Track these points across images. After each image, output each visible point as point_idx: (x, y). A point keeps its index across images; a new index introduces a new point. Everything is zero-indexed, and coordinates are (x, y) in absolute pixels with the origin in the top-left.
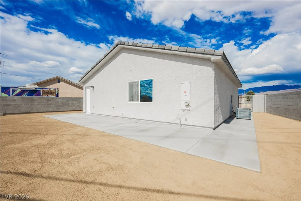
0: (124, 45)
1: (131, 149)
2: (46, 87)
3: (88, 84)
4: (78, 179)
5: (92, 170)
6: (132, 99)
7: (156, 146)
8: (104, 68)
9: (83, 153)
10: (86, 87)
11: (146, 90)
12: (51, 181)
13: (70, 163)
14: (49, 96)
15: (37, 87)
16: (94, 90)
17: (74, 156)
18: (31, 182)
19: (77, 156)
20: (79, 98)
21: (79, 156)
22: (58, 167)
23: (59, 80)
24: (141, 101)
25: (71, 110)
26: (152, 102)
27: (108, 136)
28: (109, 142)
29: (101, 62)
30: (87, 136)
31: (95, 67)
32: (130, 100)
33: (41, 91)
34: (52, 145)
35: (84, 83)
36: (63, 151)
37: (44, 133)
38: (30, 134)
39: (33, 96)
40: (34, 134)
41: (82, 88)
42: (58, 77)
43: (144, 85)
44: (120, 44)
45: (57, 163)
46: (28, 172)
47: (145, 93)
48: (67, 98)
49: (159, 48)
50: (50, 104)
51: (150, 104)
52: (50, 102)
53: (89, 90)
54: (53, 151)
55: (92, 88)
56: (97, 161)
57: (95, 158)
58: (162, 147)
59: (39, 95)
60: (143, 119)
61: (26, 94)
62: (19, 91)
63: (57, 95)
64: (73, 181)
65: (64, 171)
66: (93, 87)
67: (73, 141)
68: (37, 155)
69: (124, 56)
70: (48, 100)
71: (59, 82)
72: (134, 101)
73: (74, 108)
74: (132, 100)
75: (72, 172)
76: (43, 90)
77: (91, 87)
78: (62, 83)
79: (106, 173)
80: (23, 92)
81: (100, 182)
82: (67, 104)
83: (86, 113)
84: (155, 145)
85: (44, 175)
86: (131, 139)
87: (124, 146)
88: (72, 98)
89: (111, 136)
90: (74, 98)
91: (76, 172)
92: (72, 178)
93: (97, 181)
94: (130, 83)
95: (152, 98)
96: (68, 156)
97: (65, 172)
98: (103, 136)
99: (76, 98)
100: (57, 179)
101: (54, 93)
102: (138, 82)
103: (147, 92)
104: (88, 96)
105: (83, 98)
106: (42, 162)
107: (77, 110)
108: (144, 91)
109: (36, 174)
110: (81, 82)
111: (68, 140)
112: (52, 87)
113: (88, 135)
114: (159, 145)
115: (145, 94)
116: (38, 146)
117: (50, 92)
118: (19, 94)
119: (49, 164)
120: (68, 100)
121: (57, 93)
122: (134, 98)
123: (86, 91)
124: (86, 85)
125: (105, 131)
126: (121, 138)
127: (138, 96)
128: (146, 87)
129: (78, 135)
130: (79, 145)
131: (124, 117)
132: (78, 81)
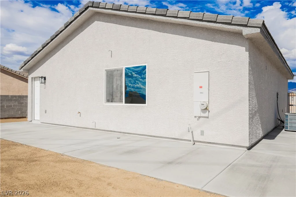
0: (98, 8)
1: (109, 184)
3: (37, 73)
6: (111, 98)
8: (63, 47)
10: (32, 78)
16: (47, 83)
20: (20, 97)
24: (126, 102)
26: (145, 104)
27: (69, 161)
28: (72, 172)
29: (58, 37)
30: (33, 161)
31: (48, 43)
32: (108, 101)
35: (30, 70)
41: (26, 80)
43: (132, 75)
44: (91, 7)
47: (133, 87)
49: (156, 13)
51: (142, 107)
53: (37, 83)
55: (43, 80)
66: (45, 78)
67: (9, 171)
69: (97, 26)
72: (115, 102)
73: (12, 113)
74: (111, 100)
77: (42, 77)
83: (33, 122)
84: (151, 177)
86: (110, 167)
87: (98, 179)
89: (74, 161)
94: (107, 71)
95: (145, 96)
98: (62, 161)
99: (15, 96)
102: (122, 70)
105: (27, 97)
110: (23, 70)
113: (36, 161)
114: (156, 177)
115: (133, 89)
122: (114, 97)
123: (32, 84)
124: (34, 75)
125: (66, 154)
126: (93, 165)
127: (121, 94)
128: (134, 78)
129: (19, 160)
130: (20, 178)
131: (97, 129)
132: (19, 67)
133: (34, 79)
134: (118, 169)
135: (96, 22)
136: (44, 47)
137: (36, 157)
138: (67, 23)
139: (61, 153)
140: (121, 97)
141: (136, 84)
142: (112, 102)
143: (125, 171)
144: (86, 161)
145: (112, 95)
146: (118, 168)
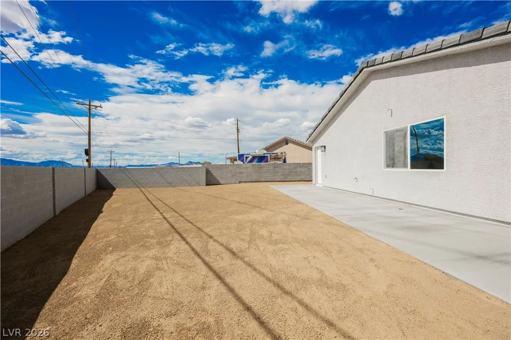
0: (374, 65)
1: (371, 260)
2: (274, 152)
3: (319, 143)
4: (276, 281)
5: (297, 274)
6: (391, 163)
7: (440, 270)
8: (340, 116)
9: (294, 244)
10: (315, 148)
11: (436, 143)
12: (249, 269)
13: (274, 254)
14: (276, 162)
15: (265, 152)
16: (326, 151)
17: (282, 245)
18: (233, 263)
19: (285, 246)
20: (308, 164)
21: (287, 247)
22: (262, 253)
23: (286, 141)
24: (412, 167)
25: (299, 180)
26: (443, 168)
27: (337, 225)
28: (336, 237)
29: (334, 107)
30: (306, 219)
31: (326, 115)
32: (388, 166)
33: (269, 156)
34: (265, 224)
35: (313, 141)
36: (273, 235)
37: (264, 207)
38: (251, 205)
39: (261, 162)
40: (255, 206)
41: (310, 149)
42: (285, 138)
43: (429, 133)
44: (366, 67)
45: (261, 249)
46: (235, 250)
47: (431, 149)
48: (294, 164)
49: (461, 42)
50: (277, 172)
51: (438, 172)
52: (277, 169)
53: (319, 152)
54: (264, 232)
55: (323, 148)
56: (309, 262)
57: (307, 257)
58: (457, 279)
59: (267, 161)
60: (419, 204)
61: (256, 160)
62: (250, 157)
63: (285, 161)
64: (269, 280)
65: (265, 262)
66: (325, 147)
67: (288, 223)
68: (249, 232)
69: (375, 85)
70: (275, 166)
71: (287, 144)
72: (397, 167)
73: (303, 177)
74: (391, 165)
75: (273, 266)
76: (271, 156)
77: (322, 146)
78: (290, 144)
79: (314, 288)
80: (254, 158)
81: (301, 298)
82: (295, 172)
83: (317, 185)
84: (436, 269)
85: (246, 259)
86: (379, 240)
87: (361, 250)
88: (300, 164)
89: (342, 226)
90: (303, 164)
91: (277, 268)
92: (270, 276)
93: (297, 295)
94: (386, 133)
95: (443, 159)
96: (276, 242)
97: (266, 264)
98: (329, 224)
99: (305, 164)
100: (255, 270)
101: (281, 158)
103: (437, 147)
104: (319, 159)
105: (311, 164)
106: (250, 242)
107: (307, 180)
108: (428, 147)
109: (240, 255)
110: (309, 141)
111: (283, 221)
112: (278, 151)
113: (309, 219)
114: (446, 271)
115: (431, 151)
116: (253, 222)
117: (277, 158)
118: (251, 161)
119: (255, 246)
120: (296, 167)
121: (284, 158)
122: (396, 161)
123: (315, 153)
124: (316, 145)
125: (335, 217)
126: (359, 233)
127: (406, 157)
128: (433, 137)
129: (297, 216)
130: (293, 231)
131: (375, 197)
132: (306, 139)
133: (317, 148)
134: (389, 246)
135: (372, 82)
136: (323, 119)
137: (310, 216)
138: (342, 92)
139: (332, 216)
140: (405, 161)
141: (436, 145)
142: (393, 167)
143: (397, 250)
144: (353, 228)
145: (393, 159)
146: (389, 244)
